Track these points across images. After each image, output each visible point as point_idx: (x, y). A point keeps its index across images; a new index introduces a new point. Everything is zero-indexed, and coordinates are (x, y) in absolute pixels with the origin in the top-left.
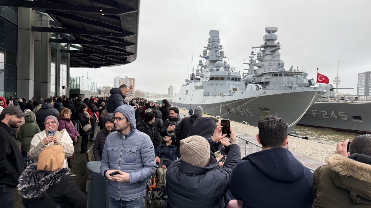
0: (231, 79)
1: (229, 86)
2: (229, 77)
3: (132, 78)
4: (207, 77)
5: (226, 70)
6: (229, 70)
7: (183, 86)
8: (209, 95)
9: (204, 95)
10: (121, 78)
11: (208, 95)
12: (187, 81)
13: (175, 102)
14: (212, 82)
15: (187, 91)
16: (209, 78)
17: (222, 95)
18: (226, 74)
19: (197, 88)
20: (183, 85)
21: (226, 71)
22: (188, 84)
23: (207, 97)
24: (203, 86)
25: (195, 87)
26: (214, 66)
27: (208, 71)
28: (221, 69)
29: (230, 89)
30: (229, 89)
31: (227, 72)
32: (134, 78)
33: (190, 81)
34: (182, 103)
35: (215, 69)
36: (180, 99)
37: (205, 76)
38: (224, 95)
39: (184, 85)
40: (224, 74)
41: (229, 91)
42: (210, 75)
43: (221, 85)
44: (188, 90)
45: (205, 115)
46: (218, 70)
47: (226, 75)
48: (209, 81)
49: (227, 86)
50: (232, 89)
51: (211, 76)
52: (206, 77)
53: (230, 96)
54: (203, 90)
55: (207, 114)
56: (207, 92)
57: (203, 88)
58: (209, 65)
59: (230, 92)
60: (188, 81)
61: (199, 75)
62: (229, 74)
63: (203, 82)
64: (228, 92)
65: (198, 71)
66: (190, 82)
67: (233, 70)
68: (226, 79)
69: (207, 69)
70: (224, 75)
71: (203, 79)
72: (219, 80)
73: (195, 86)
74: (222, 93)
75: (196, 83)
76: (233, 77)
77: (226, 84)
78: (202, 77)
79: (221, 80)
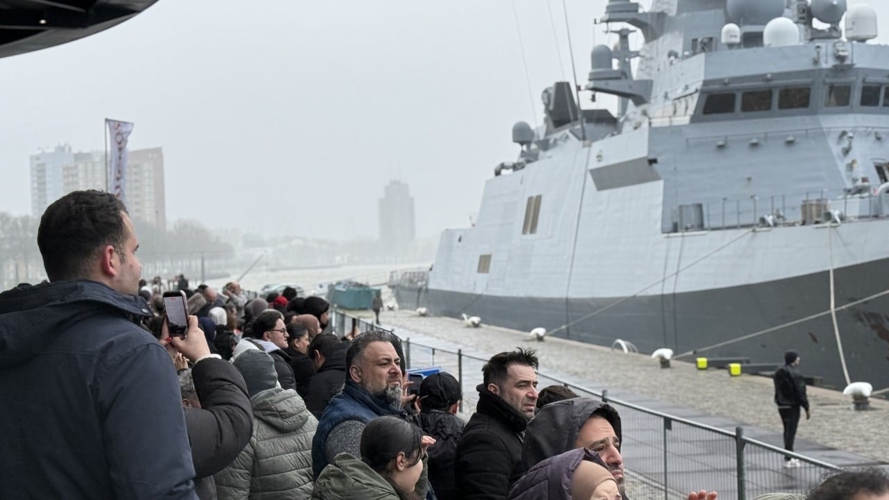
0: (856, 96)
1: (846, 152)
2: (840, 80)
3: (148, 151)
4: (679, 92)
5: (816, 35)
6: (835, 28)
7: (498, 173)
8: (706, 224)
9: (669, 226)
10: (80, 157)
11: (701, 227)
12: (522, 135)
13: (446, 287)
14: (721, 128)
15: (534, 206)
16: (693, 103)
17: (815, 214)
18: (816, 62)
19: (607, 178)
20: (497, 164)
21: (818, 43)
22: (529, 158)
23: (697, 242)
24: (652, 162)
25: (593, 172)
26: (720, 12)
27: (678, 49)
28: (777, 34)
29: (859, 172)
30: (850, 167)
31: (826, 46)
32: (158, 151)
33: (548, 133)
34: (498, 291)
35: (732, 31)
36: (484, 263)
37: (658, 92)
38: (836, 214)
39: (503, 166)
40: (804, 64)
41: (849, 185)
42: (702, 78)
43: (790, 143)
44: (539, 198)
45: (724, 373)
46: (752, 40)
47: (824, 66)
48: (694, 119)
49: (836, 149)
50: (874, 172)
51: (706, 83)
52: (666, 97)
53: (876, 217)
54: (659, 186)
55: (736, 368)
56: (690, 200)
57: (657, 178)
58: (680, 10)
59: (860, 190)
60: (532, 133)
61: (613, 85)
62: (841, 59)
63: (654, 131)
64: (849, 191)
65: (601, 57)
66: (545, 145)
67: (862, 34)
68: (819, 95)
69: (673, 41)
70: (807, 73)
71: (645, 113)
72: (768, 107)
73: (594, 164)
74: (813, 198)
75: (597, 146)
76: (872, 79)
77: (822, 135)
78: (639, 100)
79: (781, 106)
